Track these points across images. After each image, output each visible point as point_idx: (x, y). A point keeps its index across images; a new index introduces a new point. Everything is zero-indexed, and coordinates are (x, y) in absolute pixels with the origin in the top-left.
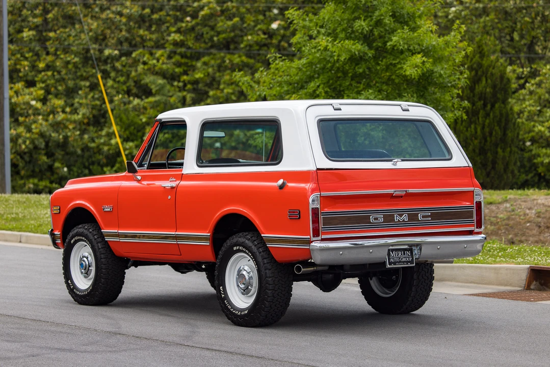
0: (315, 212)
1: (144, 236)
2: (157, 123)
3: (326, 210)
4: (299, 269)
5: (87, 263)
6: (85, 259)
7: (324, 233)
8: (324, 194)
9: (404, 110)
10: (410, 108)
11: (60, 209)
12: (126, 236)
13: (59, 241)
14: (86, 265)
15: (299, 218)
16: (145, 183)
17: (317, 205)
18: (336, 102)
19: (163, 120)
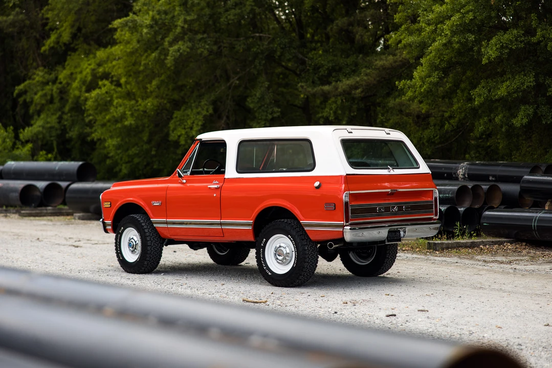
0: (347, 203)
1: (191, 223)
2: (197, 142)
3: (353, 203)
4: (331, 246)
5: (134, 244)
6: (132, 240)
7: (351, 220)
8: (351, 192)
9: (387, 134)
10: (390, 132)
11: (110, 204)
12: (174, 223)
13: (109, 227)
14: (133, 245)
15: (335, 209)
16: (188, 185)
17: (347, 199)
18: (349, 128)
19: (203, 140)
